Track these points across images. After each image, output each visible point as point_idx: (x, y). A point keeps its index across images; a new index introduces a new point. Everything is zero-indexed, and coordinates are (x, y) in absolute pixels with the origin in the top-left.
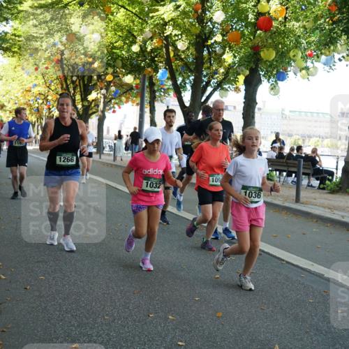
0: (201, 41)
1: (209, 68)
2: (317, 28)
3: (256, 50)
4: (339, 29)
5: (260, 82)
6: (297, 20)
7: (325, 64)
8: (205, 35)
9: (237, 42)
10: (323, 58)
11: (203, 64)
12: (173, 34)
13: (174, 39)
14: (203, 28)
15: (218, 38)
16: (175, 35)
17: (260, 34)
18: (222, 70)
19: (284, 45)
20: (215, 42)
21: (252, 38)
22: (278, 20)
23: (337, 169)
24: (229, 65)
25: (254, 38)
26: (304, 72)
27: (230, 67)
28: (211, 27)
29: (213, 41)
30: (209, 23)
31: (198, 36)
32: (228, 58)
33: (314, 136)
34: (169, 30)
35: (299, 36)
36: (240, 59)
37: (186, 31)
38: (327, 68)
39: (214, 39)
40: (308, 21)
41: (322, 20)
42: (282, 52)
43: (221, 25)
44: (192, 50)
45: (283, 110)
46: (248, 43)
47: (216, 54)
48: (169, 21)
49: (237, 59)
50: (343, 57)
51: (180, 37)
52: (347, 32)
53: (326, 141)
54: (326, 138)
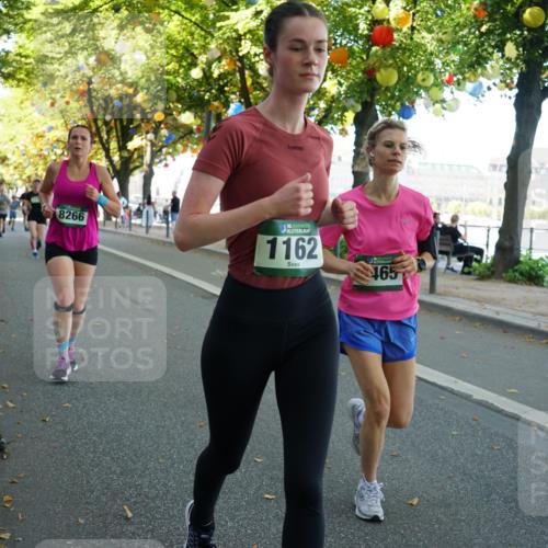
2: (458, 43)
3: (370, 74)
4: (490, 45)
6: (430, 31)
7: (471, 94)
9: (343, 63)
10: (469, 86)
12: (252, 53)
13: (253, 60)
16: (256, 55)
17: (377, 51)
18: (322, 105)
19: (411, 67)
21: (365, 57)
22: (401, 30)
24: (333, 97)
25: (368, 57)
26: (438, 106)
27: (334, 99)
32: (331, 86)
33: (454, 198)
34: (246, 47)
35: (431, 54)
36: (349, 87)
40: (445, 33)
41: (465, 31)
42: (409, 77)
45: (409, 162)
46: (358, 64)
48: (245, 34)
49: (344, 88)
50: (494, 84)
52: (501, 47)
53: (471, 206)
54: (472, 201)
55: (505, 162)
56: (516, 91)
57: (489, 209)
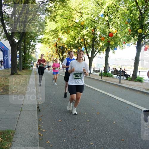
0: (94, 40)
1: (96, 47)
2: (125, 36)
3: (109, 42)
4: (131, 36)
5: (110, 50)
6: (120, 34)
7: (127, 46)
8: (95, 38)
9: (104, 40)
10: (127, 44)
11: (94, 46)
13: (87, 39)
14: (94, 36)
15: (98, 39)
17: (110, 38)
18: (100, 48)
19: (116, 41)
21: (108, 39)
22: (115, 34)
26: (122, 48)
27: (101, 47)
30: (96, 35)
31: (93, 38)
32: (101, 44)
33: (124, 65)
34: (85, 37)
35: (120, 38)
36: (105, 44)
37: (90, 37)
38: (128, 47)
40: (123, 34)
41: (127, 34)
42: (116, 43)
43: (99, 35)
44: (91, 42)
45: (116, 58)
46: (106, 40)
47: (98, 43)
48: (85, 35)
50: (132, 44)
52: (134, 37)
53: (128, 67)
54: (128, 66)
55: (134, 59)
56: (136, 45)
57: (131, 67)
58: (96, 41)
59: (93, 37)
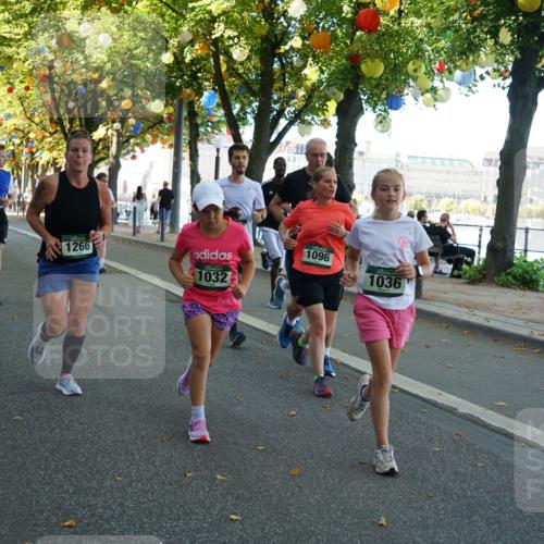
0: (269, 46)
1: (281, 89)
2: (449, 28)
3: (355, 60)
4: (482, 31)
5: (360, 111)
6: (418, 14)
7: (460, 84)
8: (276, 36)
9: (326, 48)
10: (458, 74)
11: (272, 82)
12: (226, 36)
13: (227, 43)
14: (273, 26)
15: (296, 42)
16: (229, 38)
17: (361, 36)
18: (301, 93)
19: (398, 53)
20: (292, 48)
21: (348, 42)
22: (388, 14)
23: (479, 246)
24: (313, 85)
25: (351, 43)
26: (428, 95)
27: (314, 88)
28: (285, 24)
29: (287, 47)
30: (282, 19)
31: (265, 39)
32: (312, 73)
33: (445, 195)
34: (219, 30)
35: (421, 40)
36: (331, 75)
37: (245, 31)
38: (464, 90)
39: (290, 43)
40: (434, 17)
41: (456, 16)
42: (396, 65)
43: (300, 21)
44: (256, 61)
45: (398, 155)
46: (342, 50)
47: (292, 68)
48: (219, 16)
49: (326, 75)
50: (488, 73)
51: (236, 40)
52: (494, 33)
53: (463, 202)
54: (465, 198)
55: (498, 157)
56: (509, 81)
57: (483, 207)
58: (280, 56)
59: (264, 33)
